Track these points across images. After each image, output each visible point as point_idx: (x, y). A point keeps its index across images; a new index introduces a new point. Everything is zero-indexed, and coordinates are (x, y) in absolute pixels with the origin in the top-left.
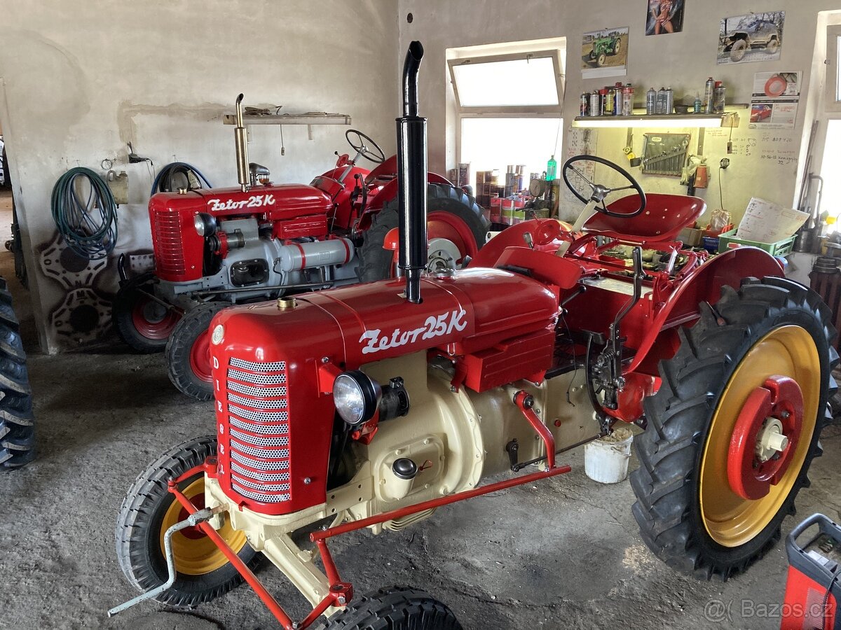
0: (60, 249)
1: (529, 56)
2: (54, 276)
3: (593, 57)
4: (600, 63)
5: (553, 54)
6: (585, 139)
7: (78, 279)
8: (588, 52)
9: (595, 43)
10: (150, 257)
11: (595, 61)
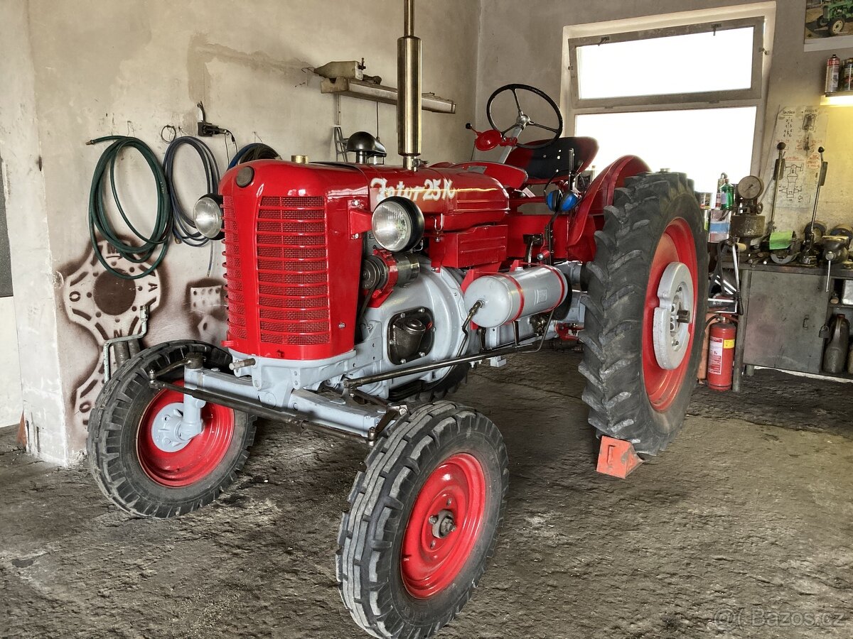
0: (95, 275)
1: (715, 27)
2: (82, 321)
3: (822, 24)
4: (835, 30)
5: (756, 23)
6: (806, 127)
7: (118, 327)
8: (814, 17)
9: (826, 7)
10: (217, 292)
11: (826, 28)
